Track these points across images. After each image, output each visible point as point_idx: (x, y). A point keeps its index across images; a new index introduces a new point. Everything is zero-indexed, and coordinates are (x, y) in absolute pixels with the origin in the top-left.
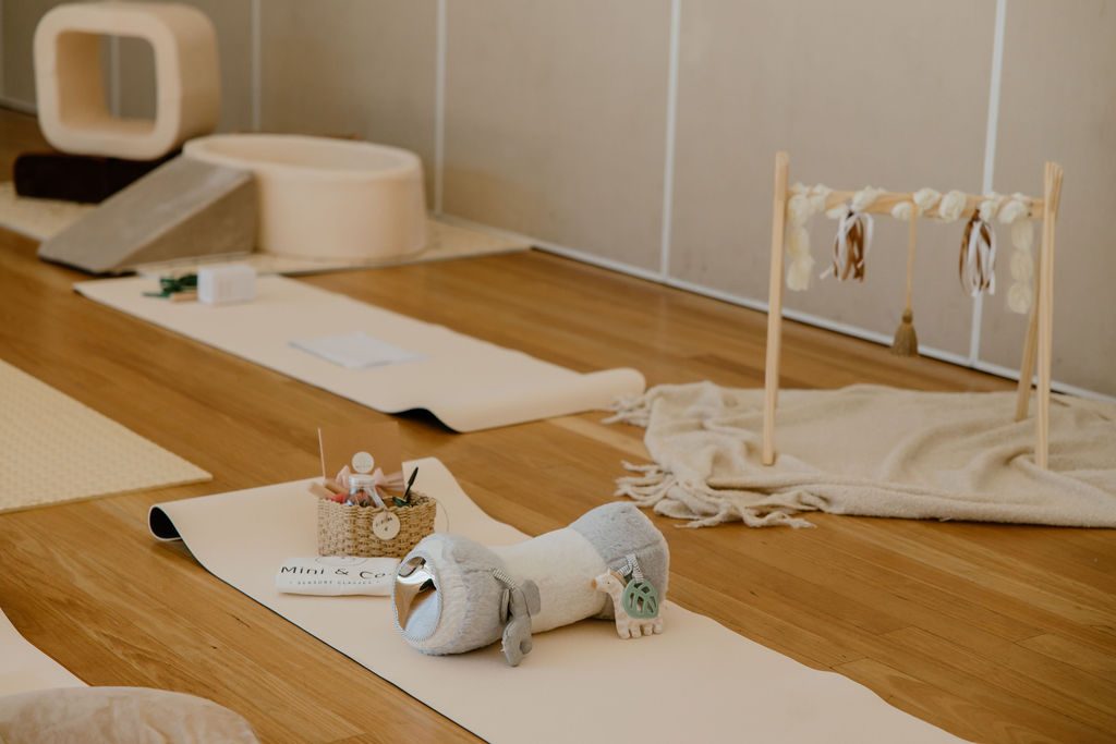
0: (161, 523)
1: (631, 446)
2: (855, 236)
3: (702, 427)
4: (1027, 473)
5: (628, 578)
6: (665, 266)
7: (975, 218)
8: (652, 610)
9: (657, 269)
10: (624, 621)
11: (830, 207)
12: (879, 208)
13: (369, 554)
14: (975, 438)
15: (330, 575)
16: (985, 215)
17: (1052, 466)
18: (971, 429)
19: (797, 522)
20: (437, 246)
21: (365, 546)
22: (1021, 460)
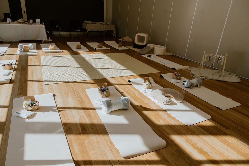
0: (161, 76)
1: (190, 72)
2: (210, 58)
3: (195, 71)
4: (222, 77)
5: (199, 83)
6: (185, 57)
7: (220, 57)
8: (200, 86)
9: (184, 57)
10: (198, 86)
11: (208, 56)
12: (212, 56)
13: (178, 79)
14: (216, 74)
15: (175, 81)
16: (221, 57)
17: (224, 77)
18: (215, 73)
19: (206, 79)
20: (166, 54)
21: (177, 79)
22: (221, 76)
